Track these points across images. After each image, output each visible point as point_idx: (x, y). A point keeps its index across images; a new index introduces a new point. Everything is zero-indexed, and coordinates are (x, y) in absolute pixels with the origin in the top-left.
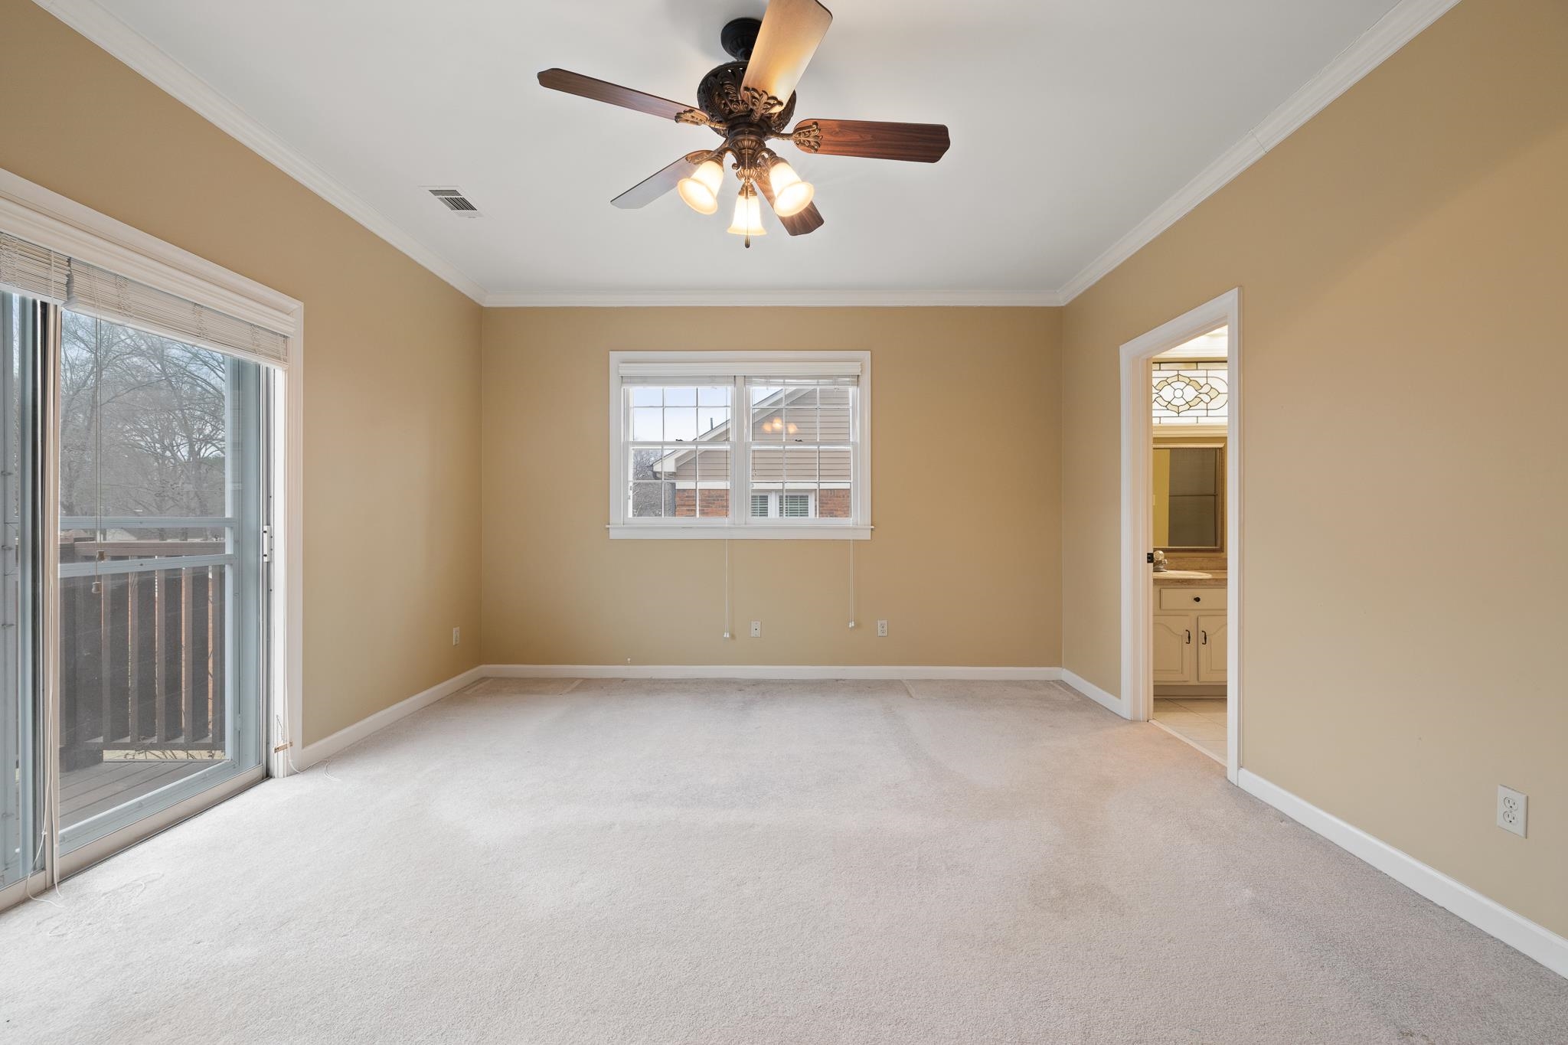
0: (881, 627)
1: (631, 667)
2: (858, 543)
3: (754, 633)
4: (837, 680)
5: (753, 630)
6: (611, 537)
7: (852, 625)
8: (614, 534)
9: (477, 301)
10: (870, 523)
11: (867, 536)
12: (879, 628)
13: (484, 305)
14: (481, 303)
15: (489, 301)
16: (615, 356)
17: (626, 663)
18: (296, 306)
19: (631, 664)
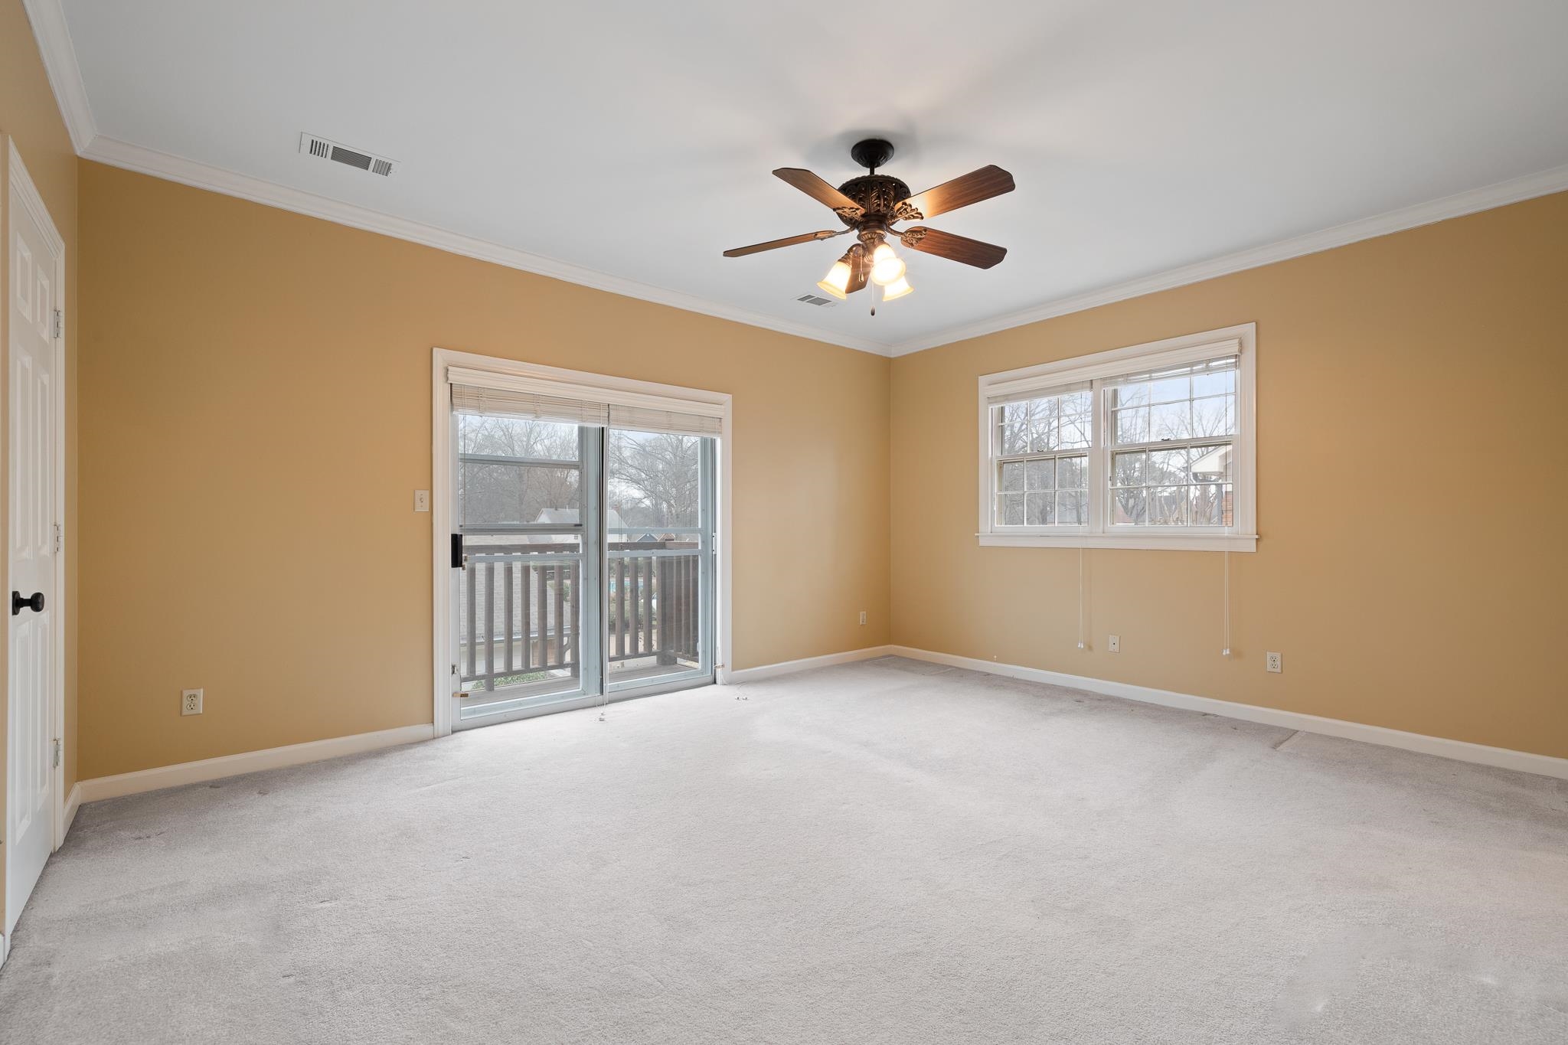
0: (1272, 660)
1: (996, 664)
2: (1236, 556)
3: (1112, 648)
4: (1205, 714)
5: (1111, 644)
6: (981, 544)
7: (1226, 652)
8: (983, 542)
9: (884, 355)
10: (1255, 532)
11: (1251, 547)
12: (1269, 663)
13: (892, 356)
14: (888, 356)
15: (895, 352)
16: (983, 380)
17: (992, 660)
18: (727, 398)
19: (996, 661)
